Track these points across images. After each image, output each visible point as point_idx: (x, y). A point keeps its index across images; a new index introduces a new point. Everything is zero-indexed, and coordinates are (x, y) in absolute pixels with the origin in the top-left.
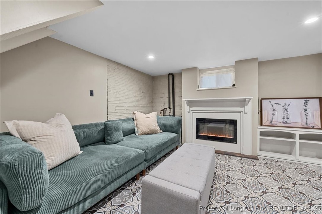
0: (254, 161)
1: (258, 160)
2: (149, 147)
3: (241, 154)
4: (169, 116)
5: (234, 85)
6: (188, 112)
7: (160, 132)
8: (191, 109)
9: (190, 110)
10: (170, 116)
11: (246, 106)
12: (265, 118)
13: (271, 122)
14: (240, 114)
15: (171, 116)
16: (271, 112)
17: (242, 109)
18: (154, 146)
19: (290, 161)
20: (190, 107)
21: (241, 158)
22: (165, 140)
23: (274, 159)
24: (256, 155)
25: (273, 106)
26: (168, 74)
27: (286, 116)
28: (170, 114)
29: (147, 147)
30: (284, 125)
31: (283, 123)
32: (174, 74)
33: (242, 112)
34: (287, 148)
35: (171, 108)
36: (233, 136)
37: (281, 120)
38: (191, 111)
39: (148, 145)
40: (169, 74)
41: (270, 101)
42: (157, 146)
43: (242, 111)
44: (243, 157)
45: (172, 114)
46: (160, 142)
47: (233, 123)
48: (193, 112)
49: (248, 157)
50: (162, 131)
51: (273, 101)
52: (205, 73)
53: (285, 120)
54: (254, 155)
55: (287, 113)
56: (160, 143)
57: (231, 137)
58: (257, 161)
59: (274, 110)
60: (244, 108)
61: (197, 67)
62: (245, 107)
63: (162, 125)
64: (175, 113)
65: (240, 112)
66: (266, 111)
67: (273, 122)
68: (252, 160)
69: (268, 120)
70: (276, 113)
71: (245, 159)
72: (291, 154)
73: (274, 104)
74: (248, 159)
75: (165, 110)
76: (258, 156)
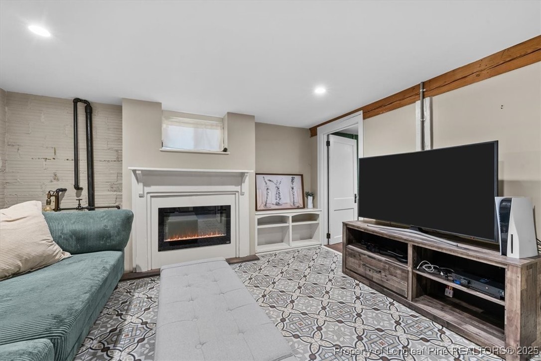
0: (256, 262)
1: (258, 259)
2: (63, 316)
3: (236, 257)
4: (77, 209)
5: (225, 150)
6: (140, 197)
7: (63, 257)
8: (147, 189)
9: (144, 192)
10: (80, 208)
11: (243, 184)
12: (259, 201)
13: (266, 205)
14: (234, 195)
15: (82, 209)
16: (265, 192)
17: (238, 188)
18: (79, 306)
19: (286, 250)
20: (146, 184)
21: (240, 264)
22: (101, 276)
23: (271, 252)
24: (254, 254)
25: (266, 184)
26: (73, 99)
27: (278, 196)
28: (79, 205)
29: (56, 317)
30: (277, 207)
31: (276, 204)
32: (92, 102)
33: (237, 194)
34: (278, 236)
35: (81, 189)
36: (225, 233)
37: (274, 202)
38: (148, 193)
39: (55, 312)
40: (76, 101)
41: (264, 177)
42: (88, 302)
43: (238, 192)
44: (242, 262)
45: (84, 203)
46: (92, 287)
47: (225, 211)
48: (151, 197)
49: (247, 259)
50: (68, 254)
51: (267, 177)
52: (172, 120)
53: (277, 201)
54: (252, 254)
55: (279, 193)
56: (93, 290)
57: (223, 235)
58: (259, 262)
59: (268, 189)
60: (240, 187)
61: (161, 103)
62: (241, 185)
63: (71, 237)
64: (96, 200)
65: (234, 193)
66: (260, 190)
67: (267, 205)
68: (254, 262)
69: (262, 203)
70: (270, 192)
71: (244, 263)
72: (282, 242)
73: (268, 182)
74: (248, 263)
75: (60, 193)
76: (256, 255)
